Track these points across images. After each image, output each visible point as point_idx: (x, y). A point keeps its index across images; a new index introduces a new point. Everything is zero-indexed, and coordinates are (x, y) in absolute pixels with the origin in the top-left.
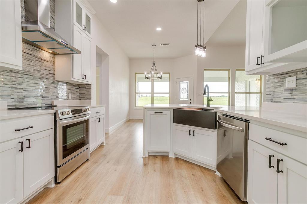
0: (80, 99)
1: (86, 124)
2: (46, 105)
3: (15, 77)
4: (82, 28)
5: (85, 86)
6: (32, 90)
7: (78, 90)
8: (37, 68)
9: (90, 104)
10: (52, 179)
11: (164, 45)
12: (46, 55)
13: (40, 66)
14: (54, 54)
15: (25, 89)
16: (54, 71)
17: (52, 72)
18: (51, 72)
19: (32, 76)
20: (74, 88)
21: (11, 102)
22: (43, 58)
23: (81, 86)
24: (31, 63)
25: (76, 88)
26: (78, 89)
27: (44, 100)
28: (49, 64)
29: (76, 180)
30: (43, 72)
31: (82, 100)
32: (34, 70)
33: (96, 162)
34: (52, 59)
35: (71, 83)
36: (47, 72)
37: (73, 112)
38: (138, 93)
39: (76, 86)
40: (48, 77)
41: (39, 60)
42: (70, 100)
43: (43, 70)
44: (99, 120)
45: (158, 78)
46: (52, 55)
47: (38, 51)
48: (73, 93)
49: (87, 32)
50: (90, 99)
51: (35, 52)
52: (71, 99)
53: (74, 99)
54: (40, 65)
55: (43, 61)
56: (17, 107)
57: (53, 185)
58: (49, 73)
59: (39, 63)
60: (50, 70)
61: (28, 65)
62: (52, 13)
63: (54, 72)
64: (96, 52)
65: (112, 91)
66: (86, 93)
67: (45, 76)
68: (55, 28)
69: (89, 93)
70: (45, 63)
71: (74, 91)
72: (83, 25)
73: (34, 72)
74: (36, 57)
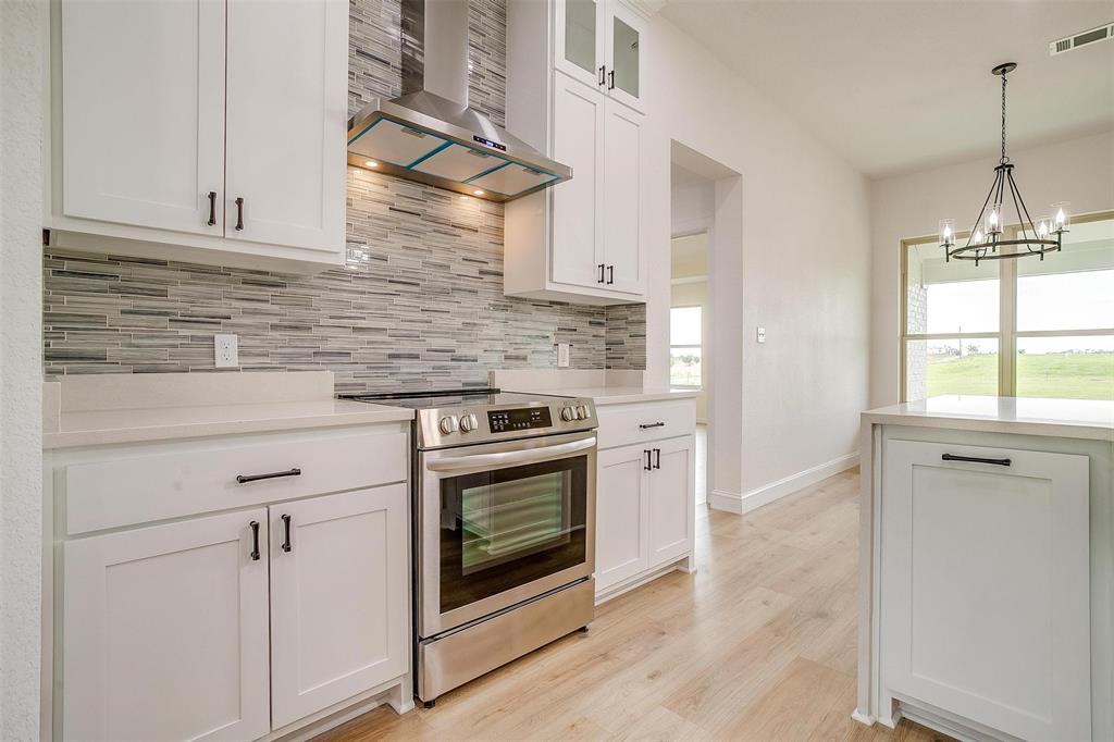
0: (611, 363)
1: (573, 473)
2: (465, 384)
3: (364, 293)
4: (594, 79)
5: (626, 312)
6: (417, 333)
7: (602, 331)
8: (437, 257)
9: (639, 385)
10: (401, 681)
11: (1078, 41)
12: (469, 208)
13: (448, 250)
14: (499, 201)
15: (395, 332)
16: (501, 261)
17: (491, 267)
18: (485, 267)
19: (418, 285)
20: (582, 324)
21: (349, 375)
22: (460, 220)
23: (612, 314)
24: (417, 244)
25: (590, 322)
26: (600, 324)
27: (459, 367)
28: (481, 241)
29: (486, 717)
30: (456, 268)
31: (616, 367)
32: (425, 264)
33: (605, 656)
34: (492, 222)
35: (568, 304)
36: (473, 270)
37: (498, 420)
38: (914, 337)
39: (591, 314)
40: (474, 285)
41: (444, 228)
42: (566, 368)
43: (459, 263)
44: (652, 461)
45: (1037, 247)
46: (492, 207)
47: (441, 197)
48: (578, 341)
49: (618, 92)
50: (641, 366)
51: (429, 203)
52: (567, 365)
53: (578, 363)
54: (448, 246)
55: (457, 231)
56: (368, 391)
57: (405, 705)
58: (481, 272)
59: (440, 240)
60: (483, 259)
61: (408, 252)
62: (496, 59)
63: (499, 266)
64: (672, 163)
65: (761, 331)
66: (629, 342)
67: (462, 283)
68: (506, 109)
69: (638, 341)
70: (465, 235)
71: (584, 334)
72: (599, 65)
73: (427, 270)
74: (435, 220)
